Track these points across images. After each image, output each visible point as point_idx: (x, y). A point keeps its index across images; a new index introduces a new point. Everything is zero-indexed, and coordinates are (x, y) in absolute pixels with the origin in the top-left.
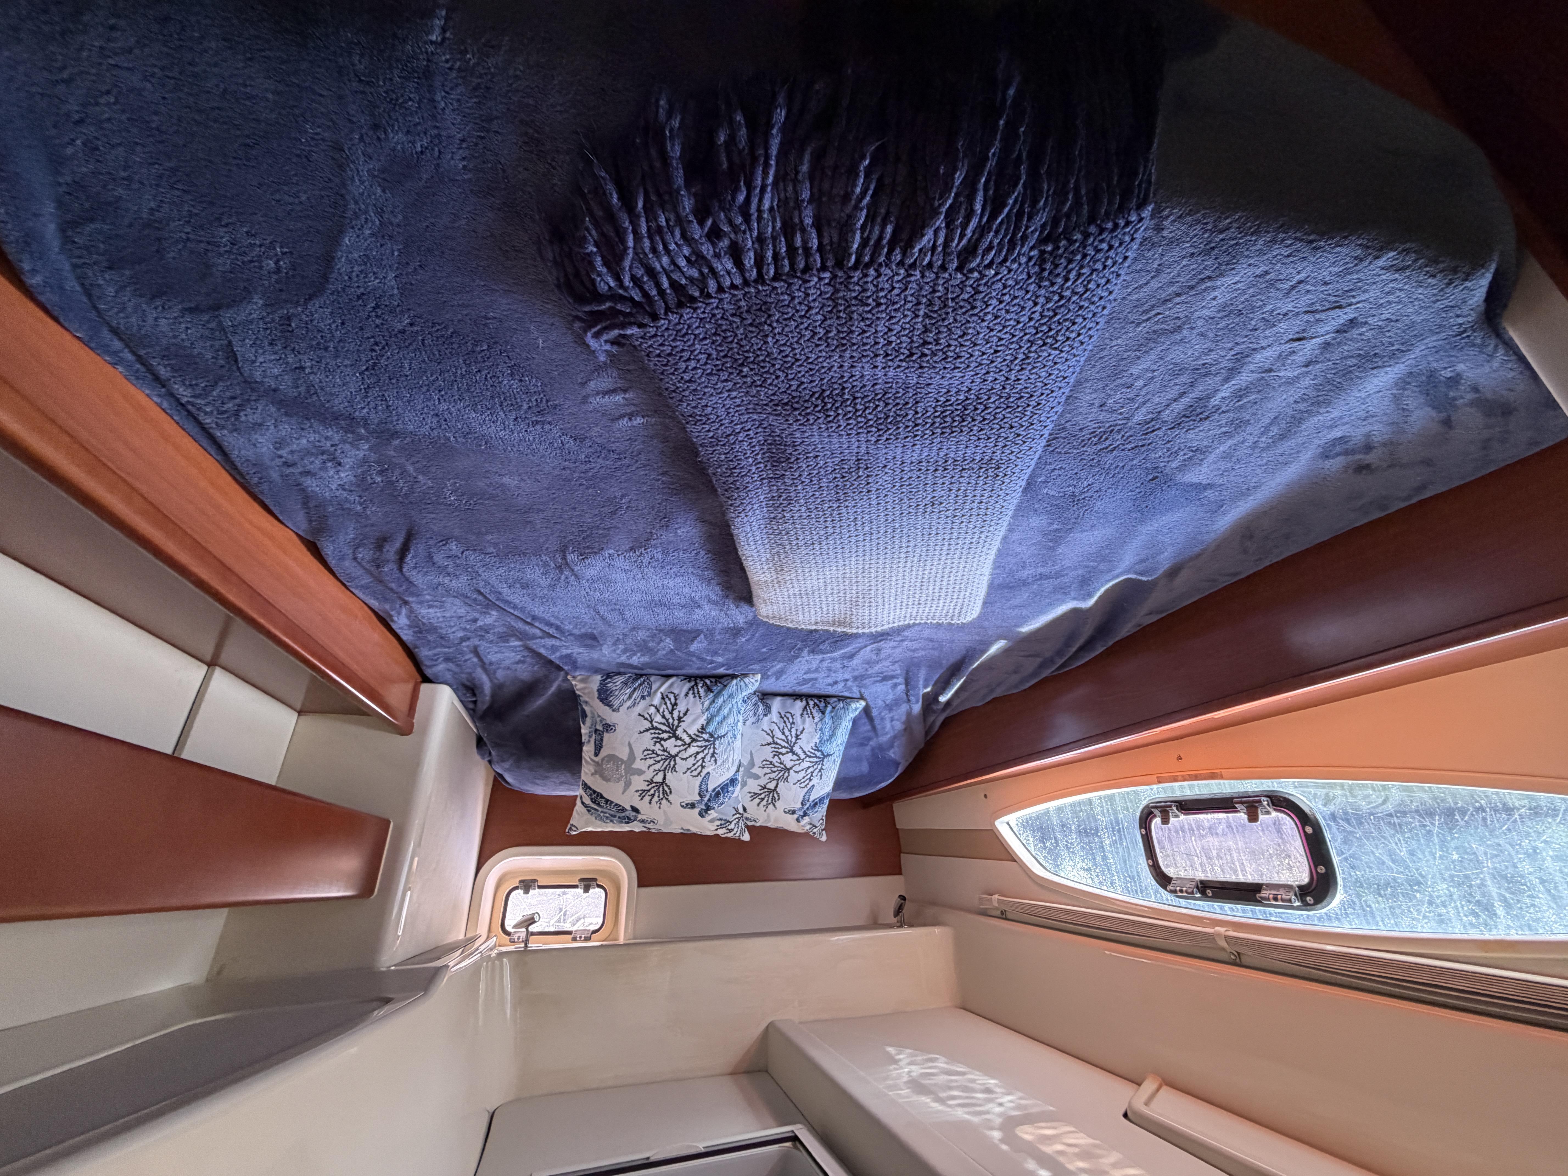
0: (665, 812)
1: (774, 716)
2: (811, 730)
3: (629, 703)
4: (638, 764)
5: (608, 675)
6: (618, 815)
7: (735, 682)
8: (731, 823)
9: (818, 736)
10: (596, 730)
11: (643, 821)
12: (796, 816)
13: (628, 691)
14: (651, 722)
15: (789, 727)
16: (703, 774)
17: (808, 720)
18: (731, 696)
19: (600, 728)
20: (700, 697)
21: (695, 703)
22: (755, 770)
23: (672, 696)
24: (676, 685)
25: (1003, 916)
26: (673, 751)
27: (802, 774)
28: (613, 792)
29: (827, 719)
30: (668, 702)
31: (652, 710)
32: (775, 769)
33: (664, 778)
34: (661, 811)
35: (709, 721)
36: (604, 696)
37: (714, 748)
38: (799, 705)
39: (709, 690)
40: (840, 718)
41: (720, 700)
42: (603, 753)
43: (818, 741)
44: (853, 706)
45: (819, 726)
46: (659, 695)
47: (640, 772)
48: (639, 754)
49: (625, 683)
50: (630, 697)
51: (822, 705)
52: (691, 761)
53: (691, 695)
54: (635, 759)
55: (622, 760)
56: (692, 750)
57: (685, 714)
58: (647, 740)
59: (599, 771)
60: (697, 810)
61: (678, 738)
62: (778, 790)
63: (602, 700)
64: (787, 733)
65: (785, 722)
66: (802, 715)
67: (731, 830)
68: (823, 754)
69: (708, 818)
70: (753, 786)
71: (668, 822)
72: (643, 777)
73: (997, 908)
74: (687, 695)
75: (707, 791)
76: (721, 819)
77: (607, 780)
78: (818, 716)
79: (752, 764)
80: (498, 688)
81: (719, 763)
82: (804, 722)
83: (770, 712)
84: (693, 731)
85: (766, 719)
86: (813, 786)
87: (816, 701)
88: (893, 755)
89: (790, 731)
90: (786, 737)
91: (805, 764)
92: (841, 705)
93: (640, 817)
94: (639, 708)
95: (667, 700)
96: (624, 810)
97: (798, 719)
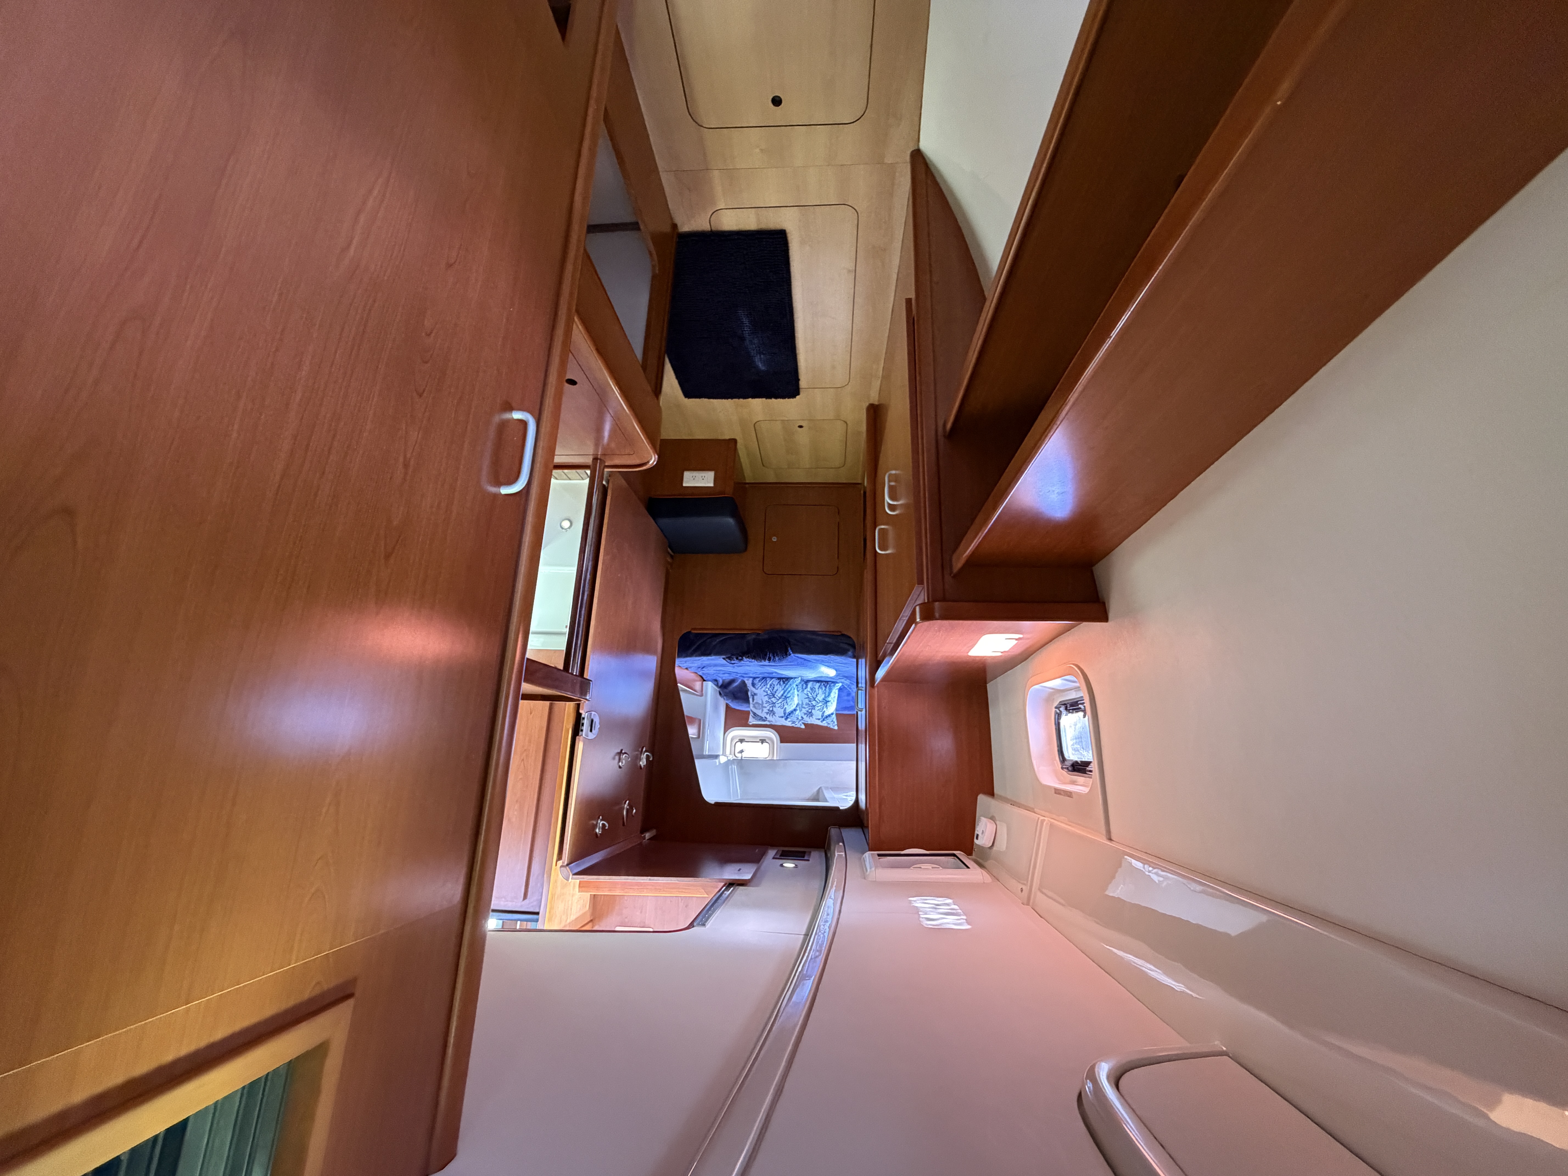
1: (809, 689)
2: (821, 693)
3: (760, 687)
4: (765, 705)
5: (754, 678)
7: (792, 680)
10: (752, 695)
11: (769, 721)
13: (760, 683)
14: (767, 693)
15: (813, 692)
16: (784, 708)
18: (791, 685)
19: (753, 694)
20: (781, 685)
21: (779, 687)
22: (804, 706)
24: (774, 681)
26: (774, 701)
28: (759, 712)
31: (767, 689)
32: (810, 706)
33: (772, 709)
34: (772, 718)
35: (784, 693)
37: (786, 700)
38: (818, 684)
39: (784, 683)
40: (832, 689)
41: (787, 686)
42: (755, 701)
43: (824, 696)
44: (837, 685)
45: (824, 692)
46: (769, 685)
47: (766, 707)
48: (764, 702)
49: (759, 681)
50: (761, 685)
52: (780, 704)
55: (760, 703)
56: (779, 701)
57: (777, 690)
58: (766, 698)
59: (754, 707)
60: (783, 719)
61: (775, 698)
62: (812, 712)
64: (812, 694)
66: (818, 688)
67: (796, 725)
68: (826, 700)
69: (788, 721)
70: (804, 711)
71: (776, 721)
72: (766, 709)
74: (777, 685)
75: (786, 713)
76: (792, 721)
77: (756, 708)
78: (824, 688)
79: (802, 703)
80: (723, 681)
81: (789, 704)
82: (819, 691)
83: (807, 687)
84: (779, 695)
85: (806, 690)
86: (825, 711)
87: (824, 683)
89: (814, 694)
91: (820, 704)
92: (832, 684)
94: (764, 689)
95: (771, 686)
96: (762, 718)
97: (817, 690)
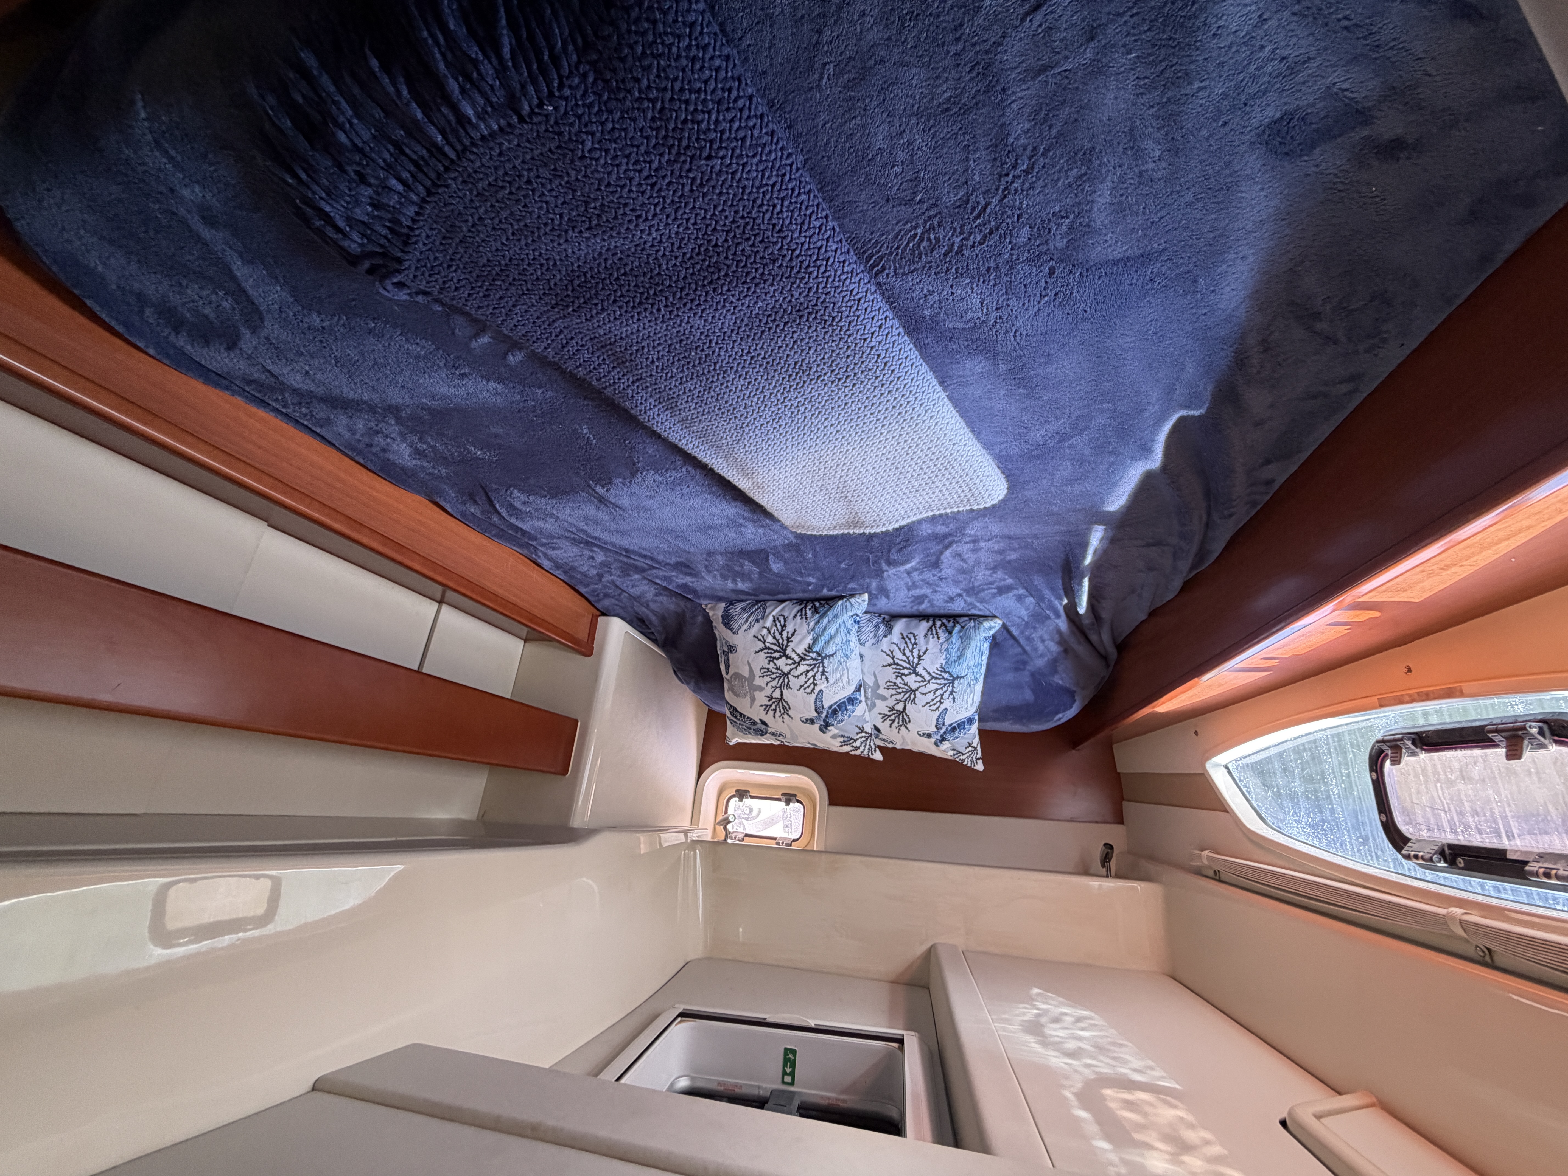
0: (788, 726)
1: (896, 637)
2: (934, 650)
3: (745, 626)
4: (758, 682)
5: (731, 603)
6: (752, 727)
7: (840, 603)
8: (855, 740)
9: (944, 657)
10: (724, 651)
11: (773, 734)
12: (933, 740)
13: (746, 615)
14: (764, 643)
15: (910, 647)
16: (816, 691)
17: (932, 641)
18: (836, 616)
19: (727, 649)
20: (806, 618)
21: (801, 624)
22: (881, 691)
23: (782, 619)
24: (786, 609)
25: (1217, 877)
26: (786, 669)
27: (930, 696)
29: (954, 639)
30: (778, 624)
31: (765, 631)
32: (900, 690)
33: (782, 694)
34: (785, 725)
35: (815, 641)
36: (727, 620)
37: (823, 667)
38: (925, 625)
39: (816, 611)
40: (969, 638)
41: (825, 621)
42: (731, 672)
43: (944, 662)
44: (986, 624)
45: (945, 646)
46: (771, 618)
47: (761, 689)
48: (758, 673)
49: (744, 609)
50: (747, 621)
51: (951, 624)
52: (803, 679)
53: (798, 617)
54: (754, 676)
55: (744, 677)
56: (802, 668)
57: (793, 635)
58: (761, 660)
59: (731, 688)
60: (816, 726)
61: (788, 657)
62: (907, 711)
63: (725, 624)
64: (908, 653)
65: (906, 643)
66: (926, 636)
67: (857, 748)
68: (951, 675)
69: (830, 734)
70: (882, 707)
71: (794, 737)
72: (763, 694)
73: (1209, 867)
74: (795, 617)
75: (823, 708)
76: (843, 736)
77: (737, 695)
78: (943, 636)
79: (877, 685)
82: (927, 643)
83: (890, 633)
84: (801, 650)
85: (885, 640)
86: (946, 709)
87: (944, 621)
88: (1060, 682)
89: (912, 651)
90: (908, 658)
91: (932, 686)
92: (972, 624)
93: (770, 730)
94: (754, 631)
95: (777, 622)
96: (755, 723)
97: (921, 640)
